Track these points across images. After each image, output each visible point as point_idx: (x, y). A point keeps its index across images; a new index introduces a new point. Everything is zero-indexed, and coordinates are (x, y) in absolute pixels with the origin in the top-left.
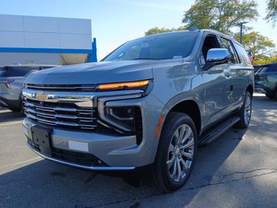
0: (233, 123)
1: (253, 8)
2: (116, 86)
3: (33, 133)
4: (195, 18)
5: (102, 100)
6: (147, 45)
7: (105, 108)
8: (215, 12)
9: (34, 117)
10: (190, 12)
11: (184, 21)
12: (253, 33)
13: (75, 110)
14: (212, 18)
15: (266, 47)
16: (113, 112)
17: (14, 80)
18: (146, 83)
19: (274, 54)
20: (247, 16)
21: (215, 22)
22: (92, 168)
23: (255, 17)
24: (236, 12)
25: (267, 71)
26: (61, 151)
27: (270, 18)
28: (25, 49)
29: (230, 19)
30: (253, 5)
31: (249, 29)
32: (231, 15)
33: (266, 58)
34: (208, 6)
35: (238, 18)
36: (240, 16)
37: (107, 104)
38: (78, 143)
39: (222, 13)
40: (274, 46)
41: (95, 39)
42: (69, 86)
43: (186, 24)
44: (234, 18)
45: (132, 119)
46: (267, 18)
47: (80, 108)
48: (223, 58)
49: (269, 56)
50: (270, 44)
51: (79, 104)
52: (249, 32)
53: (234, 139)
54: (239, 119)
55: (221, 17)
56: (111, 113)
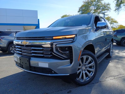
0: (106, 55)
1: (108, 6)
2: (61, 37)
3: (20, 59)
4: (84, 10)
5: (54, 44)
6: (69, 20)
7: (56, 47)
8: (92, 8)
9: (20, 53)
10: (81, 8)
11: (79, 12)
12: (109, 17)
13: (42, 48)
14: (91, 10)
15: (114, 23)
16: (60, 49)
17: (4, 37)
18: (74, 36)
19: (118, 26)
20: (106, 9)
21: (92, 12)
22: (49, 75)
23: (110, 10)
24: (101, 8)
25: (117, 33)
26: (35, 67)
27: (117, 10)
28: (7, 24)
29: (99, 11)
30: (109, 5)
31: (107, 15)
32: (99, 9)
33: (114, 28)
34: (89, 5)
35: (102, 10)
36: (103, 9)
37: (57, 45)
38: (43, 64)
39: (95, 8)
40: (117, 23)
41: (39, 20)
42: (39, 37)
43: (80, 13)
44: (100, 11)
45: (68, 52)
46: (115, 10)
47: (44, 47)
48: (104, 26)
49: (115, 27)
50: (116, 22)
51: (43, 46)
52: (107, 17)
53: (107, 62)
54: (108, 53)
55: (95, 10)
56: (59, 50)
